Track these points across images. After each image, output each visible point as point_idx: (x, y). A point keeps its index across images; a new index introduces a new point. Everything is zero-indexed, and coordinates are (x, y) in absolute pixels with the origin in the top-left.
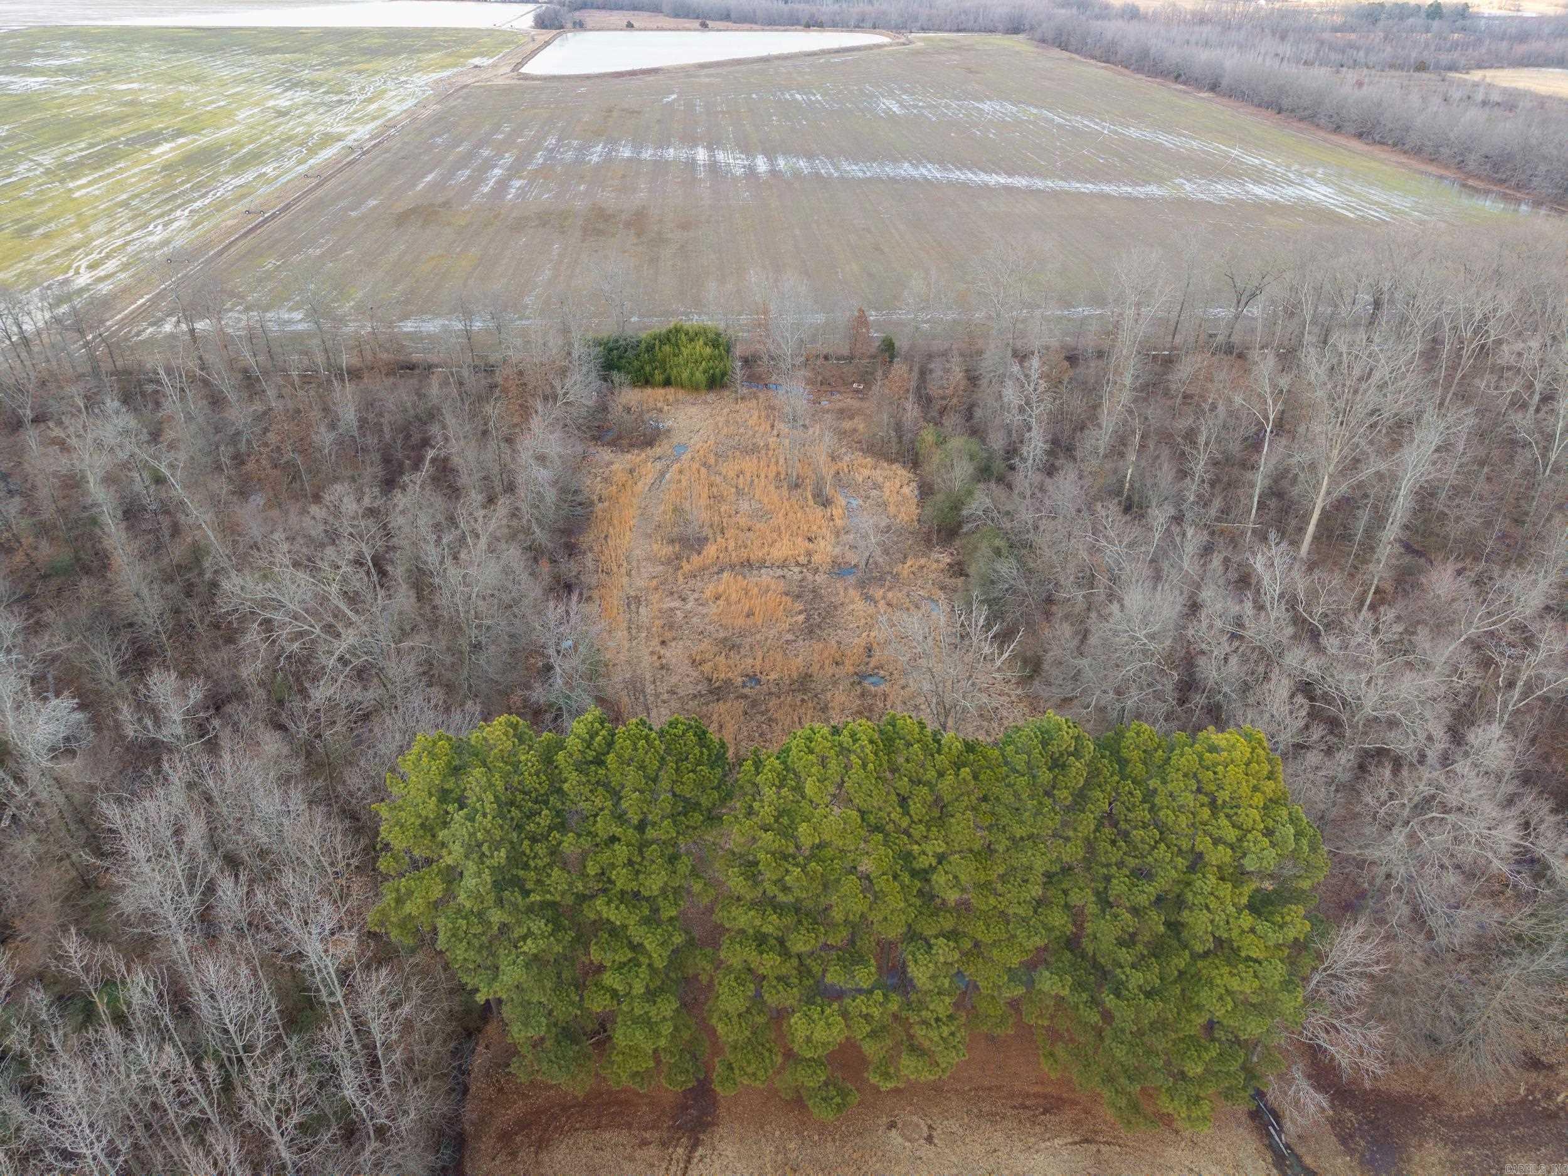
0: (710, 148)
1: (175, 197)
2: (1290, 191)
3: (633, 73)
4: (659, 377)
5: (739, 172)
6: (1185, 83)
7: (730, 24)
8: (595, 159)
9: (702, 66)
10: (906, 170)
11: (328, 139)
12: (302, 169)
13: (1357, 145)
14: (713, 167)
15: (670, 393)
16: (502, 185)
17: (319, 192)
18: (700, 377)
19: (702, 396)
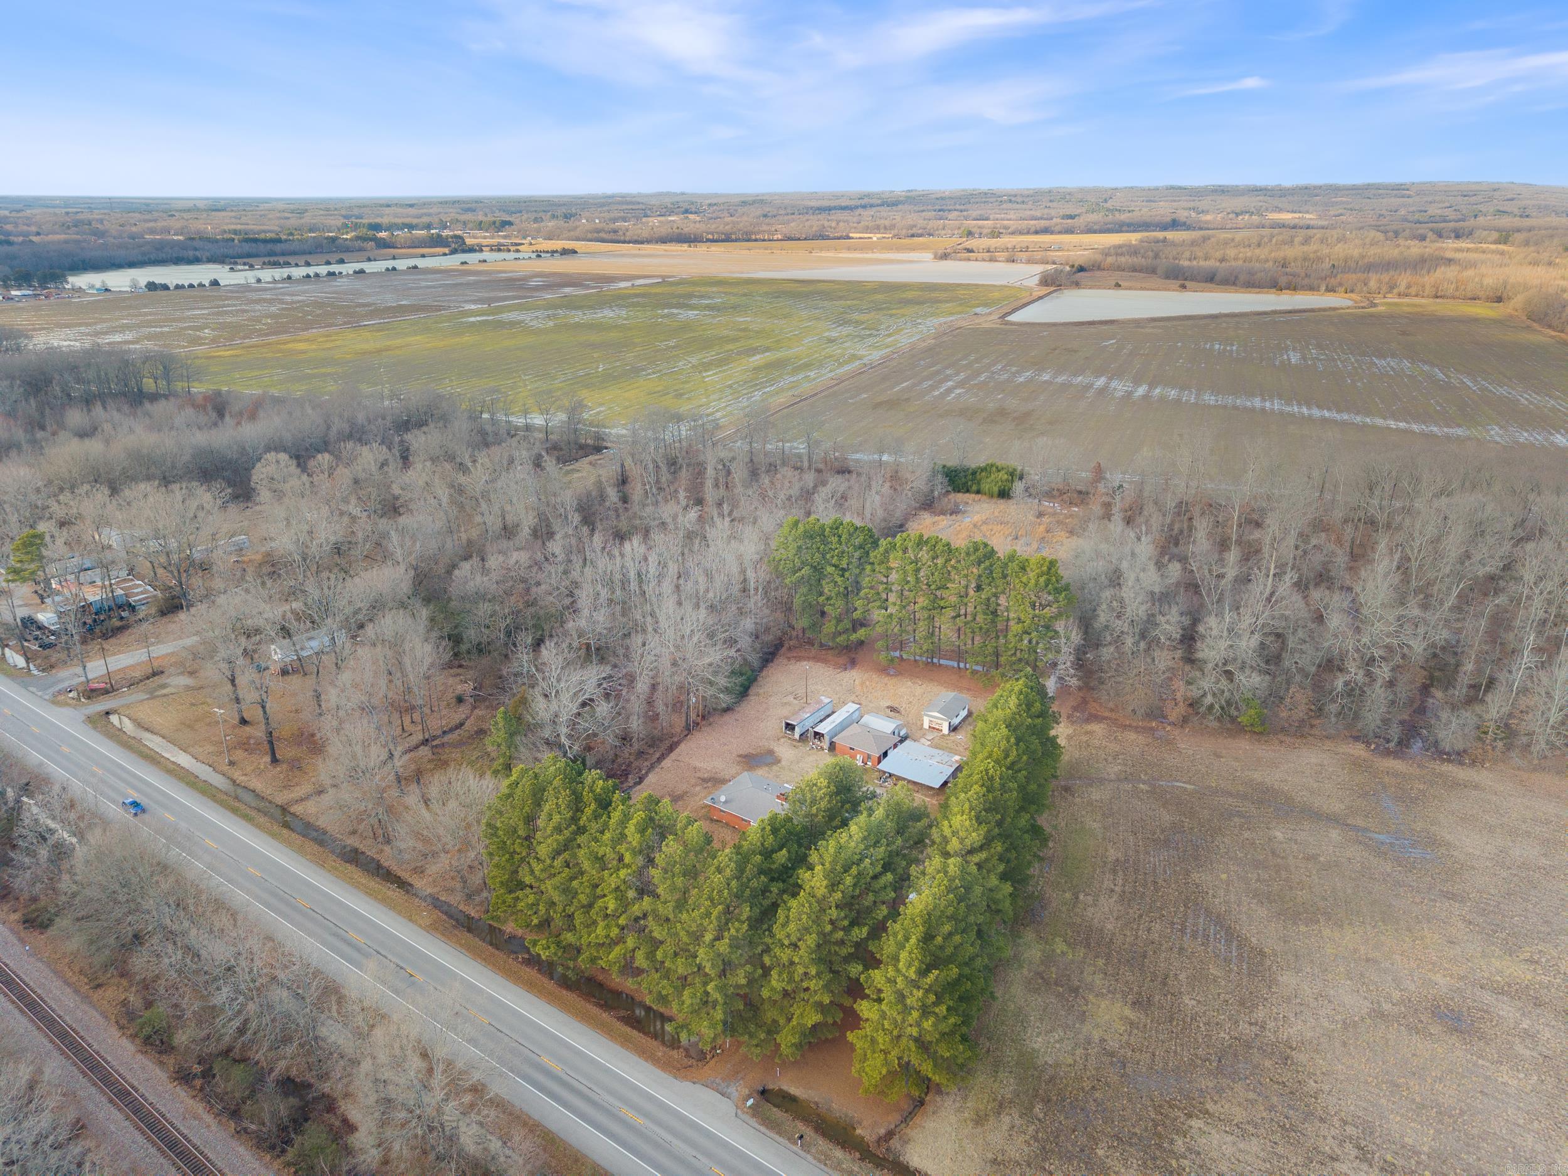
1: (758, 384)
4: (974, 488)
5: (1118, 394)
7: (1208, 286)
8: (1021, 380)
9: (1154, 320)
11: (854, 357)
12: (830, 375)
14: (1103, 390)
15: (977, 497)
16: (949, 391)
17: (835, 388)
18: (996, 489)
19: (995, 500)
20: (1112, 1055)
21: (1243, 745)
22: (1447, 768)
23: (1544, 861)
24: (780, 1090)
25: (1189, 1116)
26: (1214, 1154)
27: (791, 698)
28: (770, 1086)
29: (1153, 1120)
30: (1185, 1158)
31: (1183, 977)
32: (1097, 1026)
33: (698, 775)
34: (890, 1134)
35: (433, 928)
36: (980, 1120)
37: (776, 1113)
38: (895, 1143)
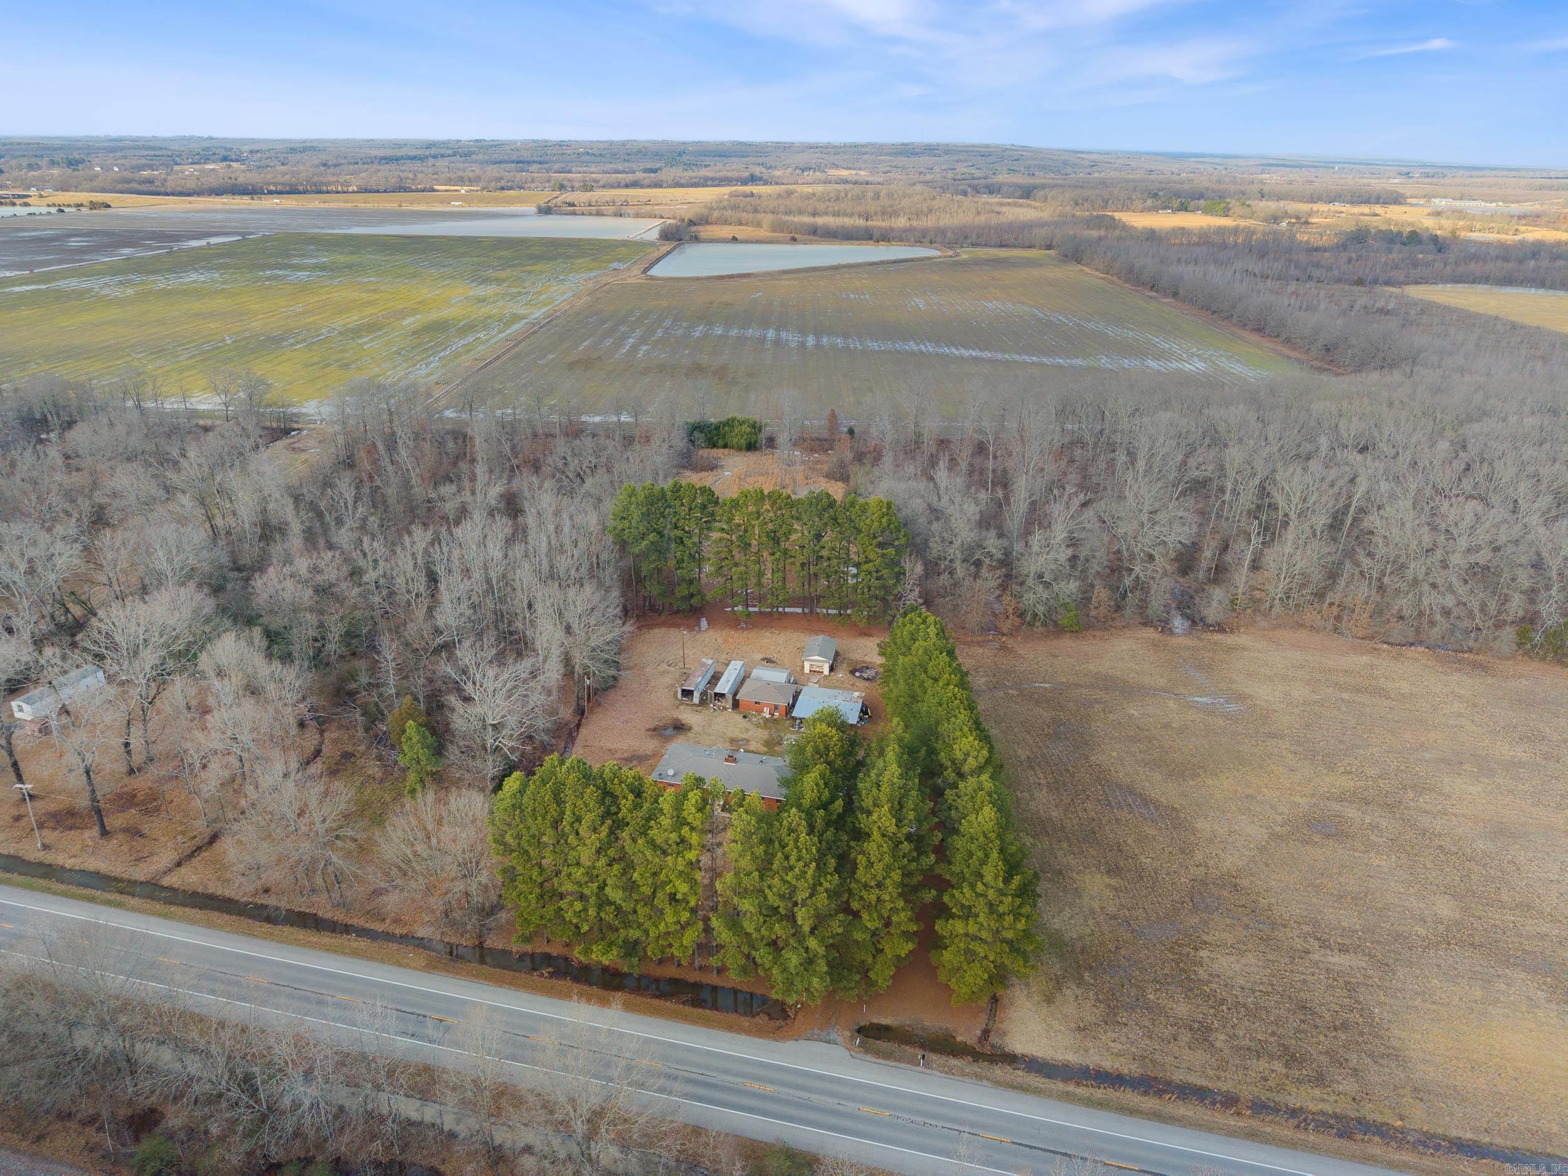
0: (778, 330)
1: (427, 350)
2: (1175, 365)
3: (731, 277)
4: (721, 443)
5: (793, 345)
6: (1157, 291)
7: (816, 238)
8: (697, 334)
9: (785, 272)
10: (912, 346)
11: (516, 318)
12: (503, 335)
13: (1254, 337)
14: (777, 342)
15: (726, 451)
16: (634, 348)
17: (516, 349)
18: (743, 442)
19: (744, 453)
20: (1115, 917)
21: (1067, 643)
22: (1218, 637)
23: (1316, 697)
24: (872, 1024)
25: (1196, 949)
26: (1230, 973)
27: (664, 667)
28: (863, 1024)
29: (1173, 960)
30: (1211, 982)
31: (1130, 841)
32: (1092, 898)
33: (617, 756)
34: (986, 1033)
35: (431, 967)
36: (1049, 1000)
37: (882, 1045)
38: (994, 1039)
